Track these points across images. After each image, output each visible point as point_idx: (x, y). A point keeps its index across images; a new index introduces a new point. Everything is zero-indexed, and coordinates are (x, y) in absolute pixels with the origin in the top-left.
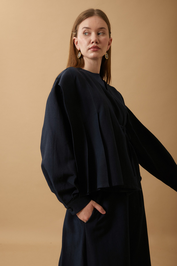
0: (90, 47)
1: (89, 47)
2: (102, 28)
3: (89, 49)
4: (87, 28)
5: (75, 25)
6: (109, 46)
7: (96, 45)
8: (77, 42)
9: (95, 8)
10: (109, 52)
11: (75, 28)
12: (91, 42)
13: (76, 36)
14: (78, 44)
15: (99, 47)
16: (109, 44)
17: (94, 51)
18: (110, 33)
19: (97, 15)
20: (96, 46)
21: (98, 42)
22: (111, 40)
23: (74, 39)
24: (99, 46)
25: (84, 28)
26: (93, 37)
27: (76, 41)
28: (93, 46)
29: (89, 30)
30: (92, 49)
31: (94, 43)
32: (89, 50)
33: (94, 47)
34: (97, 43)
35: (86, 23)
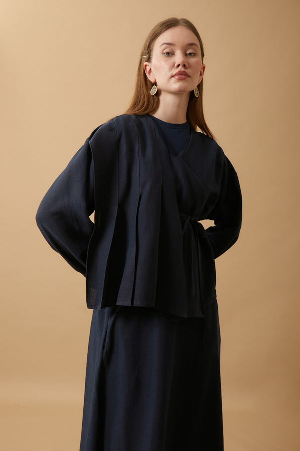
0: (174, 74)
1: (172, 73)
2: (192, 44)
3: (173, 76)
4: (168, 44)
5: (149, 41)
6: (200, 77)
7: (183, 69)
8: (151, 69)
9: (179, 16)
10: (200, 86)
11: (147, 48)
12: (176, 65)
13: (149, 60)
14: (152, 74)
15: (187, 74)
16: (201, 74)
17: (180, 80)
18: (203, 55)
19: (184, 24)
20: (184, 71)
21: (187, 64)
22: (204, 68)
23: (146, 65)
24: (188, 71)
25: (164, 44)
26: (178, 58)
27: (148, 68)
28: (179, 71)
29: (173, 47)
30: (177, 77)
31: (180, 67)
32: (173, 79)
33: (180, 73)
34: (184, 66)
35: (166, 37)
